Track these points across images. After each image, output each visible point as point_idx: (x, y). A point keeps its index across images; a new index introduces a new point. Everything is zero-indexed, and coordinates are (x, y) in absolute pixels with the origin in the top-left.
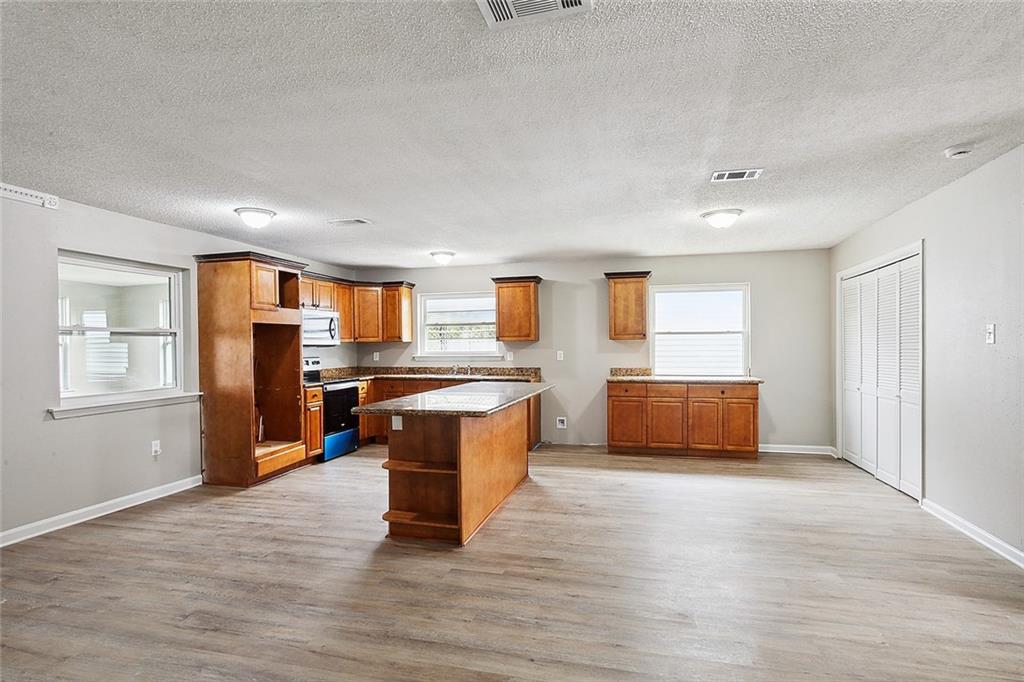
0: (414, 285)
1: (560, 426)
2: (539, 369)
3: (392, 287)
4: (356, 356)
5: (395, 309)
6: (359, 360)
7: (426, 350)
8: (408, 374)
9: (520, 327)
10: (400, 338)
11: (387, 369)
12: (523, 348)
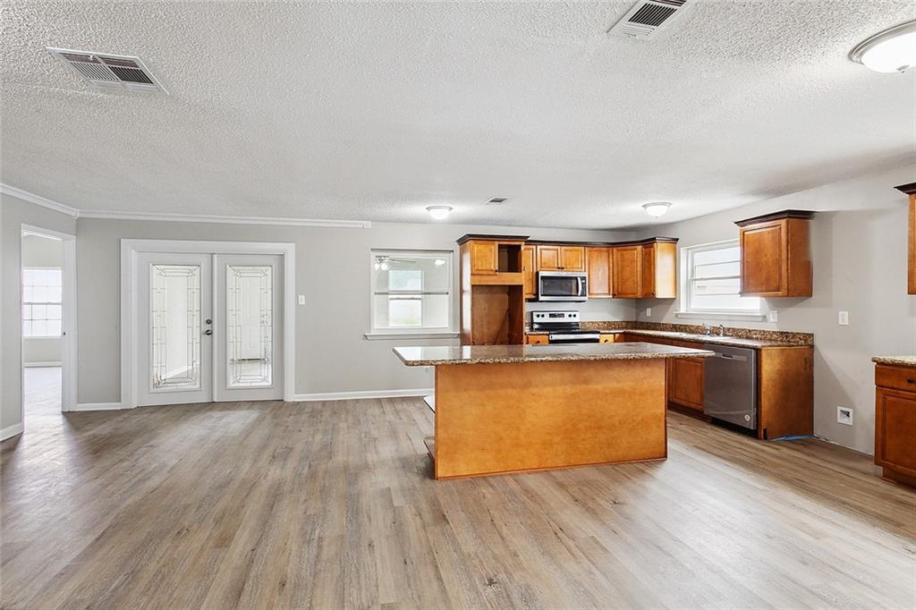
0: (677, 239)
1: (845, 420)
2: (812, 335)
3: (648, 243)
4: (634, 310)
5: (650, 265)
6: (638, 315)
7: (692, 307)
8: (671, 331)
9: (768, 280)
10: (654, 295)
11: (655, 324)
12: (790, 306)
